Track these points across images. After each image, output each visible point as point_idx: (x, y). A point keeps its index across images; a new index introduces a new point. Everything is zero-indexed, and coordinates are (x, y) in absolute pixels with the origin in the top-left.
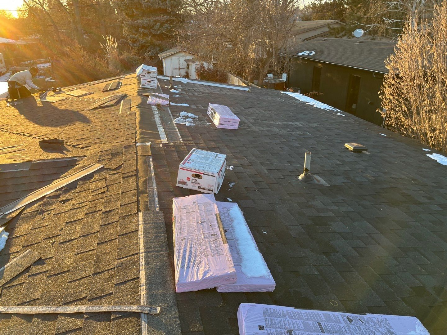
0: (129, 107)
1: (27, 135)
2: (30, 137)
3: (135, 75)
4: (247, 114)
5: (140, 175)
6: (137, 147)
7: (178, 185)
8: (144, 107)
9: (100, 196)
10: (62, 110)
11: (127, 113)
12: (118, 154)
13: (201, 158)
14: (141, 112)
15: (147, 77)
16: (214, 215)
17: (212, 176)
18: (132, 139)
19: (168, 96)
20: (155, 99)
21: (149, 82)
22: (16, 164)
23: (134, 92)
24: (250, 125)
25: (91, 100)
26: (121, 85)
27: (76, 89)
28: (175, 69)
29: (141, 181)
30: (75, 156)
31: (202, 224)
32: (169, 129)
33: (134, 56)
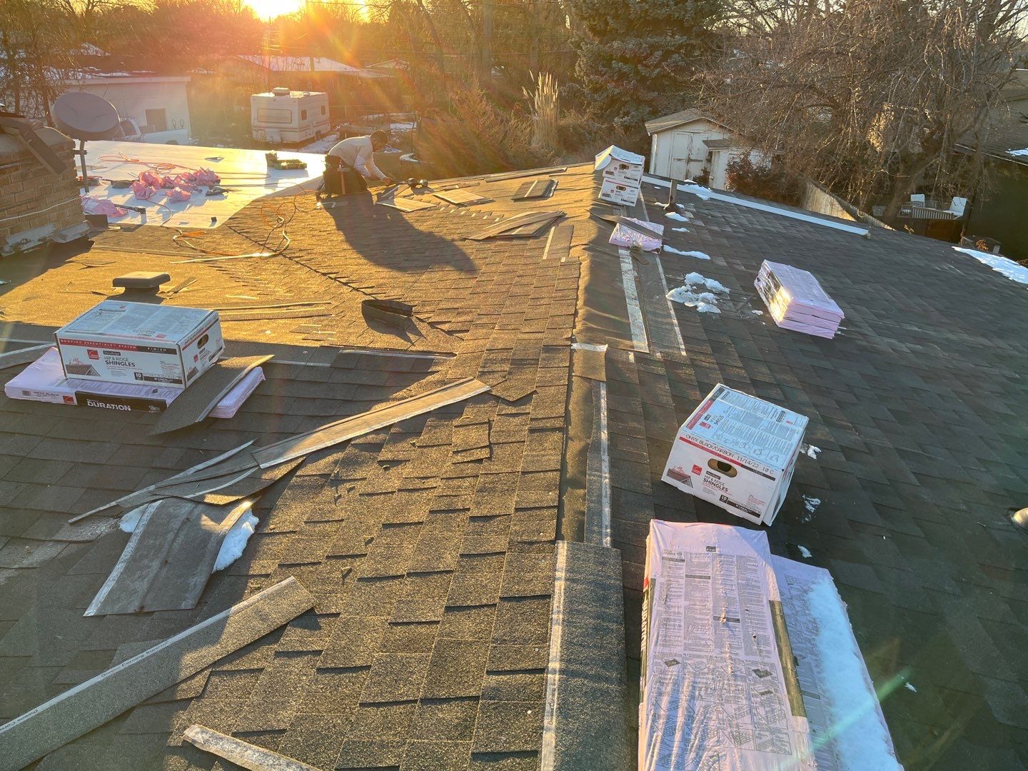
0: (567, 245)
1: (342, 280)
2: (347, 287)
3: (589, 168)
4: (859, 299)
5: (572, 432)
6: (572, 352)
7: (665, 478)
8: (602, 251)
9: (470, 469)
10: (421, 233)
11: (560, 259)
12: (526, 364)
13: (737, 418)
14: (592, 262)
15: (619, 178)
16: (765, 602)
17: (764, 475)
18: (563, 330)
19: (659, 229)
20: (630, 231)
21: (621, 188)
22: (307, 348)
23: (582, 210)
24: (867, 330)
25: (485, 218)
26: (555, 190)
27: (457, 187)
28: (679, 160)
29: (574, 447)
30: (431, 349)
31: (728, 626)
32: (655, 314)
33: (591, 122)
